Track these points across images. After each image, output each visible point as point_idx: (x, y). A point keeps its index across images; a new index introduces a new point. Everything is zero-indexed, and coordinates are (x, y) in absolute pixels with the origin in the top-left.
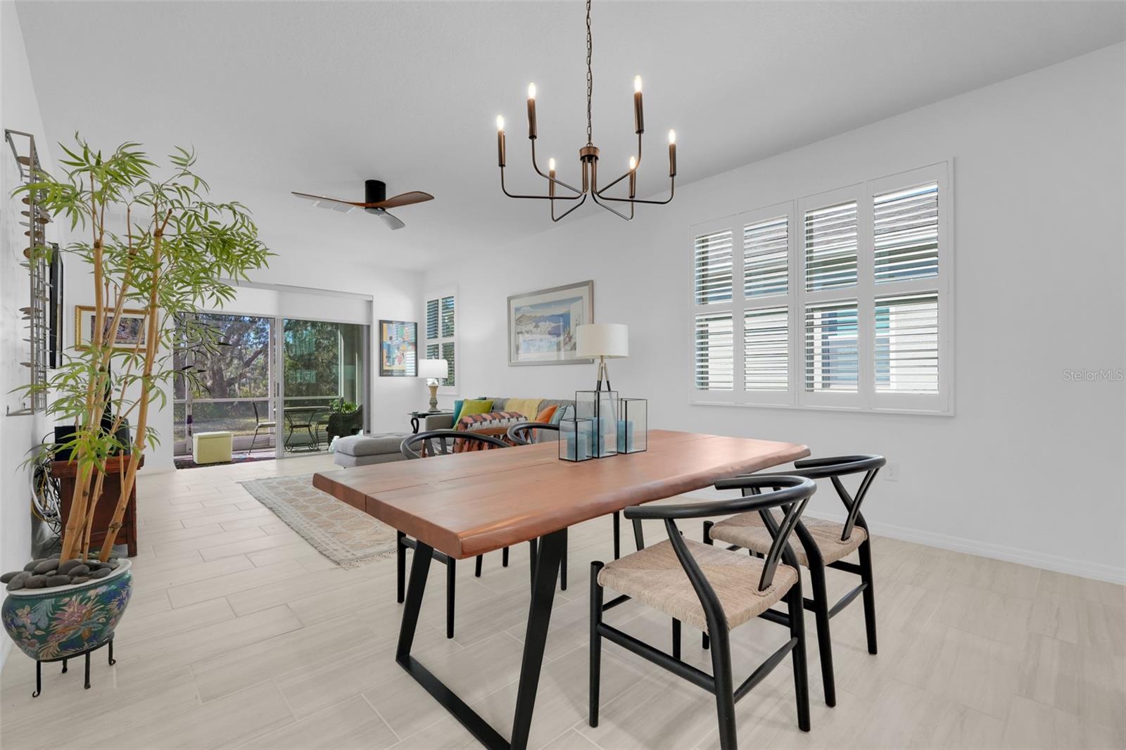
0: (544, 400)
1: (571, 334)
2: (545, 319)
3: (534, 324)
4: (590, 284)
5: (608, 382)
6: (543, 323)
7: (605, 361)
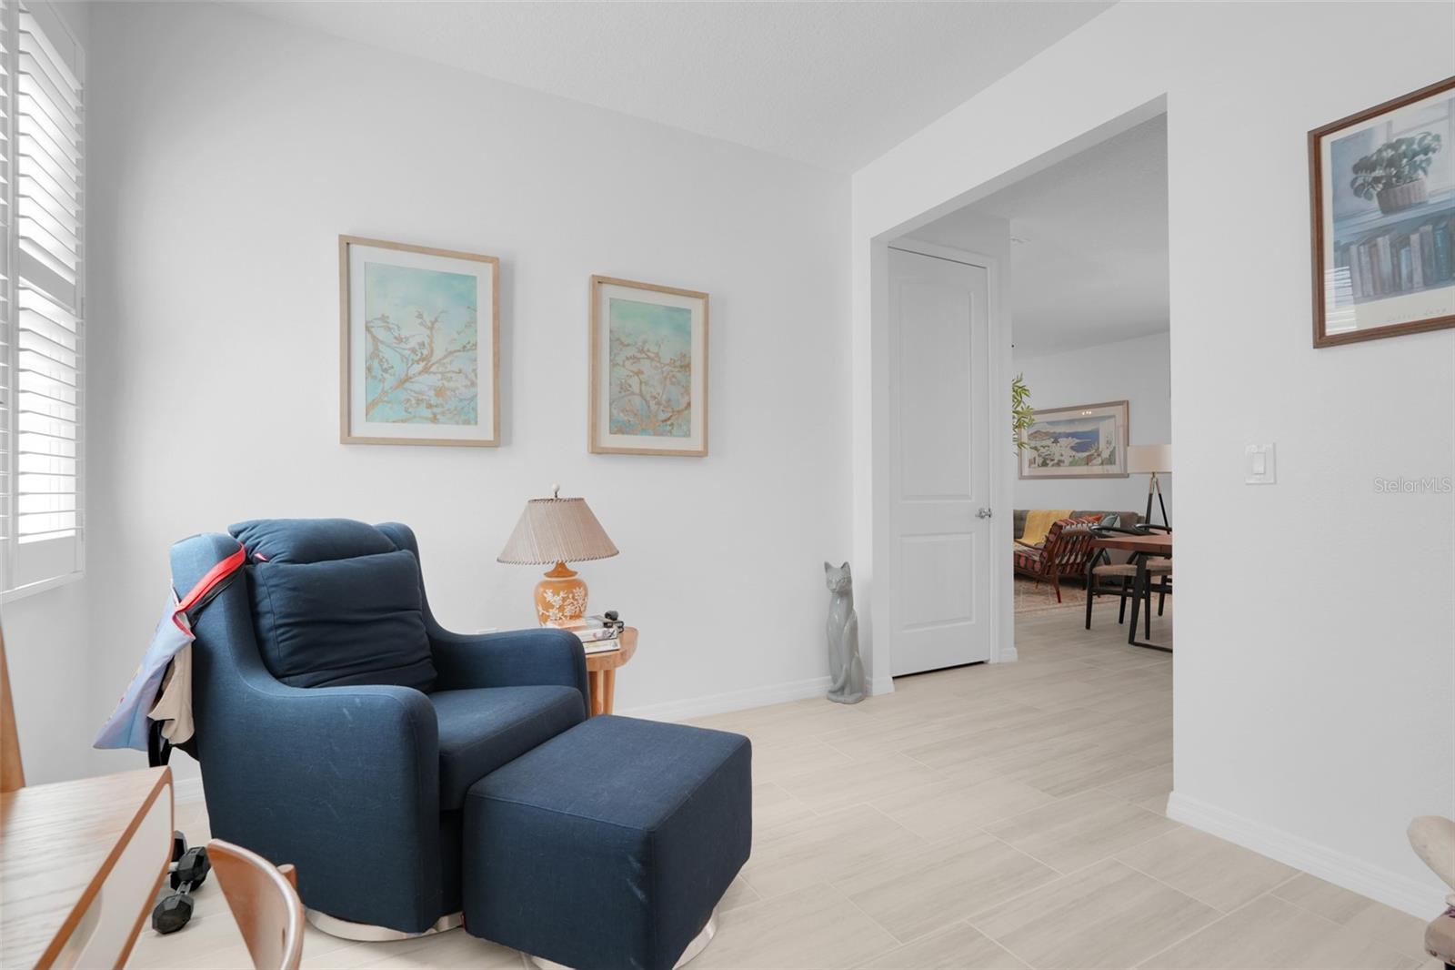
0: (1074, 512)
1: (1100, 450)
2: (1068, 435)
3: (1052, 440)
4: (1126, 403)
5: (1160, 495)
6: (1065, 439)
7: (1157, 476)
